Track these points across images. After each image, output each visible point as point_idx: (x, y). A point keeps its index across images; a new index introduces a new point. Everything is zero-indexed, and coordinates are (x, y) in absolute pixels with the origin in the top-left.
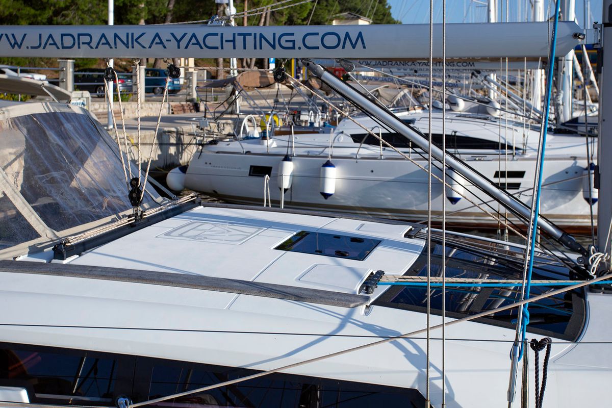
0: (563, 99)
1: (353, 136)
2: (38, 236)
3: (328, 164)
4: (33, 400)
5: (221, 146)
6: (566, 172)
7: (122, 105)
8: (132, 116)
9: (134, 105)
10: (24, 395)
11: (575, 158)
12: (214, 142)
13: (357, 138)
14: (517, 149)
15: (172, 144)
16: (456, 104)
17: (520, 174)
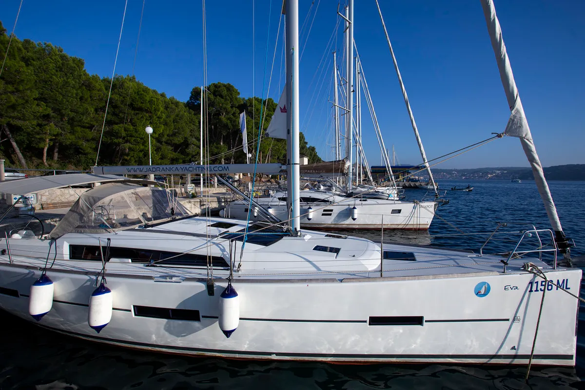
0: (349, 186)
1: (278, 198)
2: (142, 223)
3: (269, 208)
4: (132, 261)
5: (236, 202)
6: (346, 209)
7: (207, 189)
8: (212, 192)
9: (213, 189)
10: (130, 260)
11: (349, 205)
12: (234, 201)
13: (279, 199)
14: (331, 202)
15: (223, 202)
16: (320, 187)
17: (332, 210)
